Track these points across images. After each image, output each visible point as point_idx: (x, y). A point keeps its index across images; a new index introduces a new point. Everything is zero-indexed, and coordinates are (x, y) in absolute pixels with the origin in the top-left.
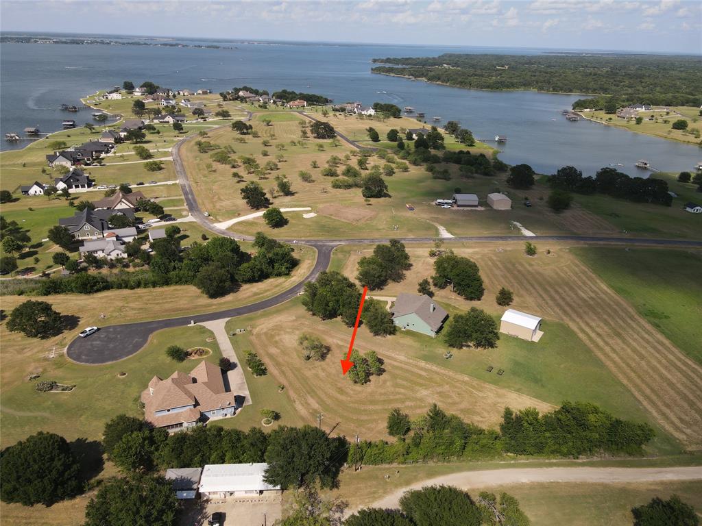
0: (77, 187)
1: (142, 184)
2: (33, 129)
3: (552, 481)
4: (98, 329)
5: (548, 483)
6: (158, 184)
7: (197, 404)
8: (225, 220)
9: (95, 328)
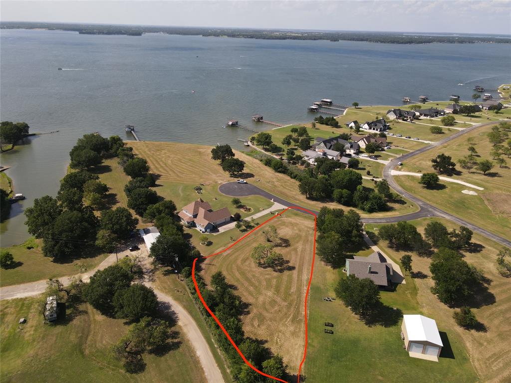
0: (374, 129)
1: (410, 138)
2: (423, 97)
3: (204, 369)
4: (246, 183)
5: (201, 366)
6: (420, 141)
7: (195, 216)
8: (404, 171)
9: (245, 181)
